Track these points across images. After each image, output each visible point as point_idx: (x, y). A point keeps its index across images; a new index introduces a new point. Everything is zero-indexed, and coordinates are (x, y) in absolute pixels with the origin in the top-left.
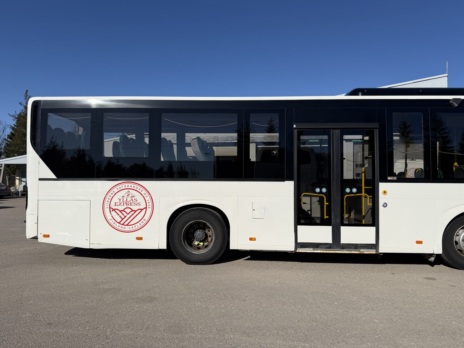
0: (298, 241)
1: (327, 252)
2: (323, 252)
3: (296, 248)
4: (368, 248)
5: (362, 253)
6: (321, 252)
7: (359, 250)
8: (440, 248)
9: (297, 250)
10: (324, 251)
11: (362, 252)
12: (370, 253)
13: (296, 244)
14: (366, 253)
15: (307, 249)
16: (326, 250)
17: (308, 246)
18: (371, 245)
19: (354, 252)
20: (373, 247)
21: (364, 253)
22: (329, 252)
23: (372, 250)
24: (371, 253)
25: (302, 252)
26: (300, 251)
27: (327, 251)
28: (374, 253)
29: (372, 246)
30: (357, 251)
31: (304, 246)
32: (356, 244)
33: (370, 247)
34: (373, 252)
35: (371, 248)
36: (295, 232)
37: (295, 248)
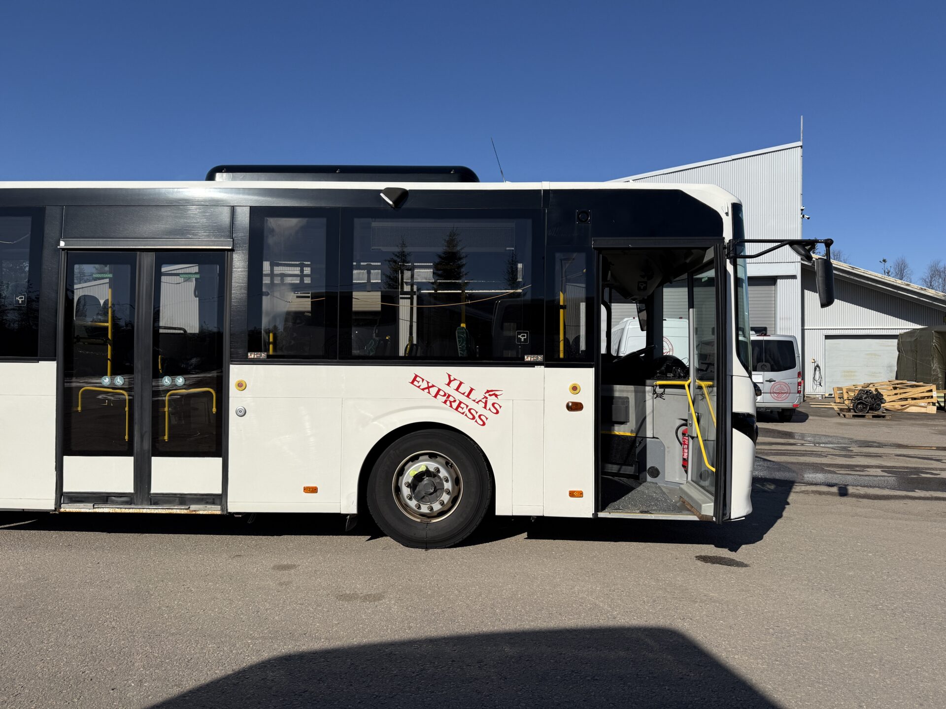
0: (65, 489)
1: (124, 511)
2: (114, 511)
3: (58, 504)
4: (207, 503)
5: (194, 513)
6: (111, 511)
7: (187, 507)
8: (353, 502)
9: (60, 507)
10: (116, 509)
11: (195, 511)
12: (210, 512)
13: (59, 496)
14: (201, 512)
15: (82, 505)
16: (121, 508)
17: (83, 500)
18: (213, 497)
19: (178, 512)
20: (218, 501)
21: (198, 513)
22: (127, 511)
23: (213, 506)
24: (212, 513)
25: (72, 511)
26: (68, 510)
27: (124, 508)
28: (219, 512)
29: (213, 499)
30: (183, 509)
31: (77, 499)
32: (181, 494)
33: (211, 501)
34: (215, 510)
35: (213, 503)
36: (56, 470)
37: (56, 504)
